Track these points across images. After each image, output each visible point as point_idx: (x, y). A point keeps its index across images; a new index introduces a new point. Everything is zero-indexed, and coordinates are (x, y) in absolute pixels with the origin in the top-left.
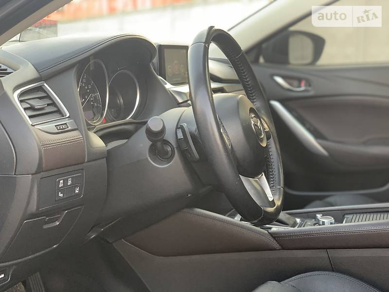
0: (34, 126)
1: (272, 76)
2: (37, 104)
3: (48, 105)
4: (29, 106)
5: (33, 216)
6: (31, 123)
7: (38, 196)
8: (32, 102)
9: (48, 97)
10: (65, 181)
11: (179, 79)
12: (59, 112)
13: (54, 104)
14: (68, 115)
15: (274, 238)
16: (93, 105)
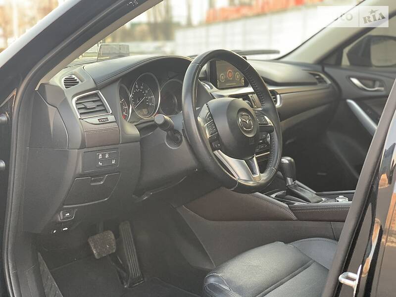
0: (82, 119)
1: (349, 77)
2: (89, 105)
3: (98, 106)
4: (83, 106)
5: (81, 176)
6: (79, 117)
7: (83, 163)
8: (86, 104)
9: (100, 100)
10: (104, 155)
11: (235, 84)
12: (105, 110)
13: (103, 105)
14: (111, 112)
15: (292, 210)
16: (149, 105)
